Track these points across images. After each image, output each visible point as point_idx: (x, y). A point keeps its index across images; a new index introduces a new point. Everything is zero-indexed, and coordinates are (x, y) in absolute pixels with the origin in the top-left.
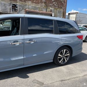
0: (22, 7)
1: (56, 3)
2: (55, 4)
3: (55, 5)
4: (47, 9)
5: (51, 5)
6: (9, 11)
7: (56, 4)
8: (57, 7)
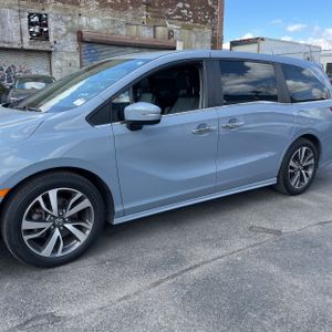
0: (66, 23)
1: (188, 6)
2: (184, 8)
3: (185, 11)
4: (155, 27)
5: (169, 12)
6: (19, 38)
7: (188, 10)
8: (189, 19)
